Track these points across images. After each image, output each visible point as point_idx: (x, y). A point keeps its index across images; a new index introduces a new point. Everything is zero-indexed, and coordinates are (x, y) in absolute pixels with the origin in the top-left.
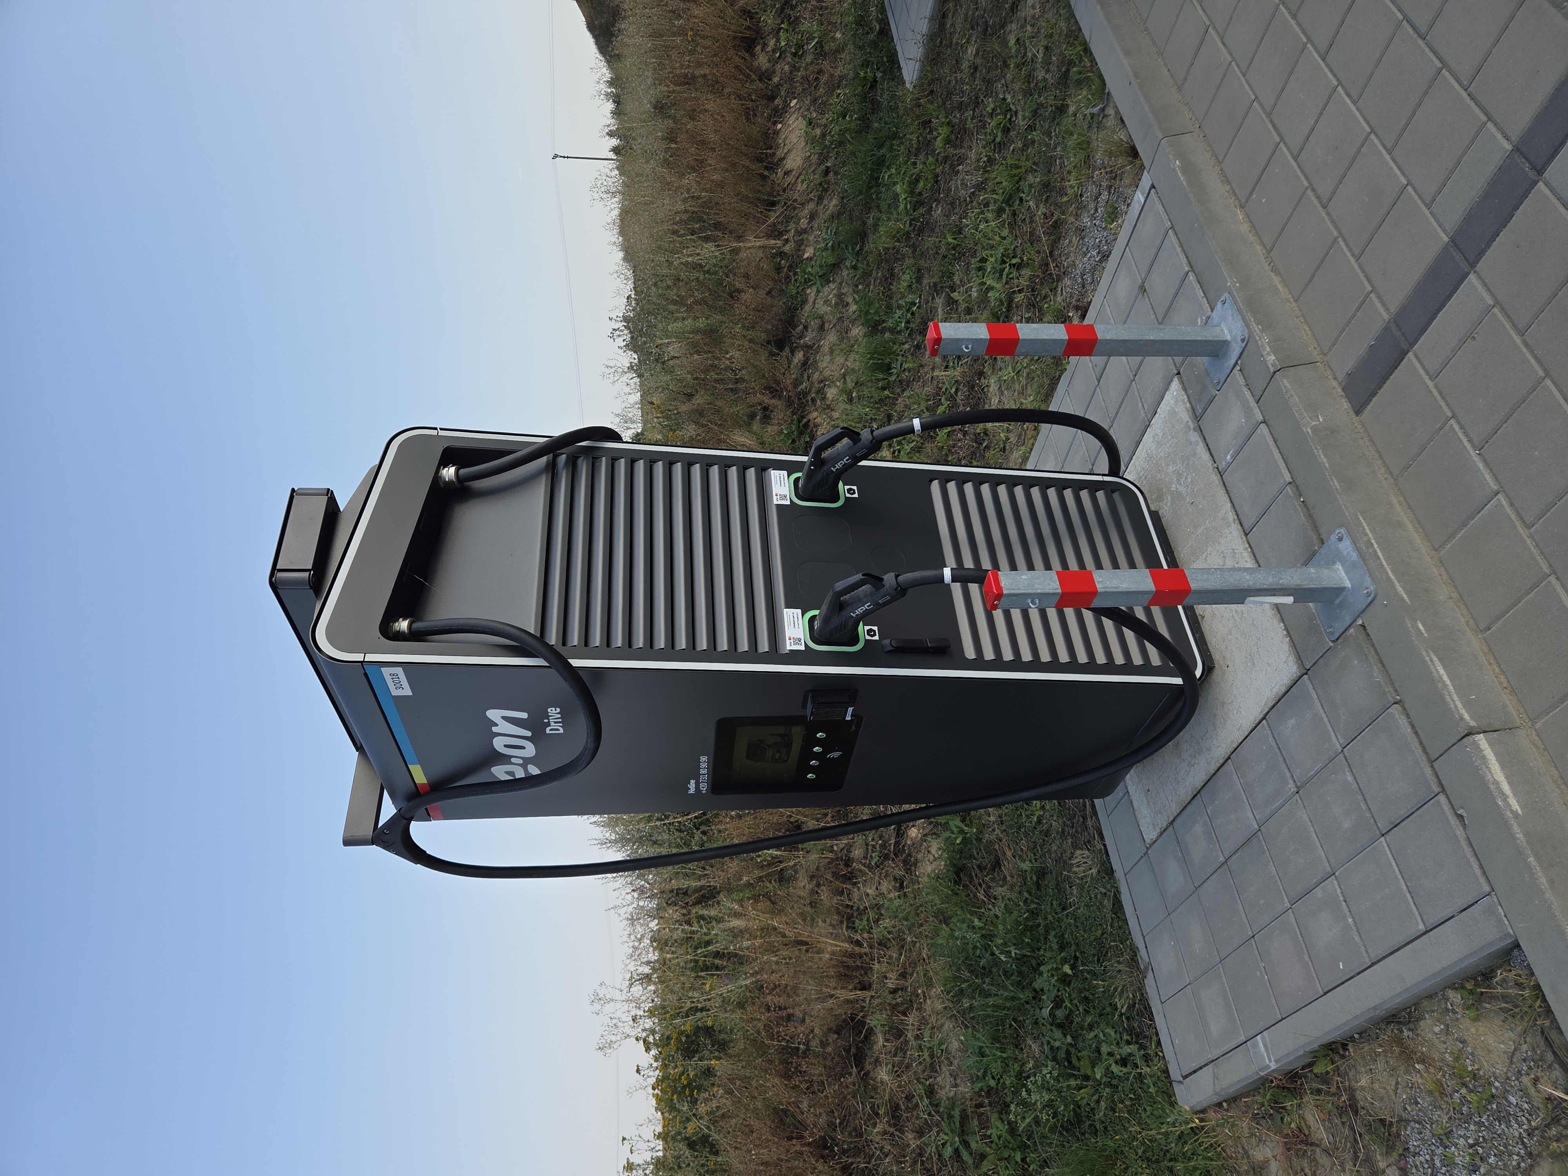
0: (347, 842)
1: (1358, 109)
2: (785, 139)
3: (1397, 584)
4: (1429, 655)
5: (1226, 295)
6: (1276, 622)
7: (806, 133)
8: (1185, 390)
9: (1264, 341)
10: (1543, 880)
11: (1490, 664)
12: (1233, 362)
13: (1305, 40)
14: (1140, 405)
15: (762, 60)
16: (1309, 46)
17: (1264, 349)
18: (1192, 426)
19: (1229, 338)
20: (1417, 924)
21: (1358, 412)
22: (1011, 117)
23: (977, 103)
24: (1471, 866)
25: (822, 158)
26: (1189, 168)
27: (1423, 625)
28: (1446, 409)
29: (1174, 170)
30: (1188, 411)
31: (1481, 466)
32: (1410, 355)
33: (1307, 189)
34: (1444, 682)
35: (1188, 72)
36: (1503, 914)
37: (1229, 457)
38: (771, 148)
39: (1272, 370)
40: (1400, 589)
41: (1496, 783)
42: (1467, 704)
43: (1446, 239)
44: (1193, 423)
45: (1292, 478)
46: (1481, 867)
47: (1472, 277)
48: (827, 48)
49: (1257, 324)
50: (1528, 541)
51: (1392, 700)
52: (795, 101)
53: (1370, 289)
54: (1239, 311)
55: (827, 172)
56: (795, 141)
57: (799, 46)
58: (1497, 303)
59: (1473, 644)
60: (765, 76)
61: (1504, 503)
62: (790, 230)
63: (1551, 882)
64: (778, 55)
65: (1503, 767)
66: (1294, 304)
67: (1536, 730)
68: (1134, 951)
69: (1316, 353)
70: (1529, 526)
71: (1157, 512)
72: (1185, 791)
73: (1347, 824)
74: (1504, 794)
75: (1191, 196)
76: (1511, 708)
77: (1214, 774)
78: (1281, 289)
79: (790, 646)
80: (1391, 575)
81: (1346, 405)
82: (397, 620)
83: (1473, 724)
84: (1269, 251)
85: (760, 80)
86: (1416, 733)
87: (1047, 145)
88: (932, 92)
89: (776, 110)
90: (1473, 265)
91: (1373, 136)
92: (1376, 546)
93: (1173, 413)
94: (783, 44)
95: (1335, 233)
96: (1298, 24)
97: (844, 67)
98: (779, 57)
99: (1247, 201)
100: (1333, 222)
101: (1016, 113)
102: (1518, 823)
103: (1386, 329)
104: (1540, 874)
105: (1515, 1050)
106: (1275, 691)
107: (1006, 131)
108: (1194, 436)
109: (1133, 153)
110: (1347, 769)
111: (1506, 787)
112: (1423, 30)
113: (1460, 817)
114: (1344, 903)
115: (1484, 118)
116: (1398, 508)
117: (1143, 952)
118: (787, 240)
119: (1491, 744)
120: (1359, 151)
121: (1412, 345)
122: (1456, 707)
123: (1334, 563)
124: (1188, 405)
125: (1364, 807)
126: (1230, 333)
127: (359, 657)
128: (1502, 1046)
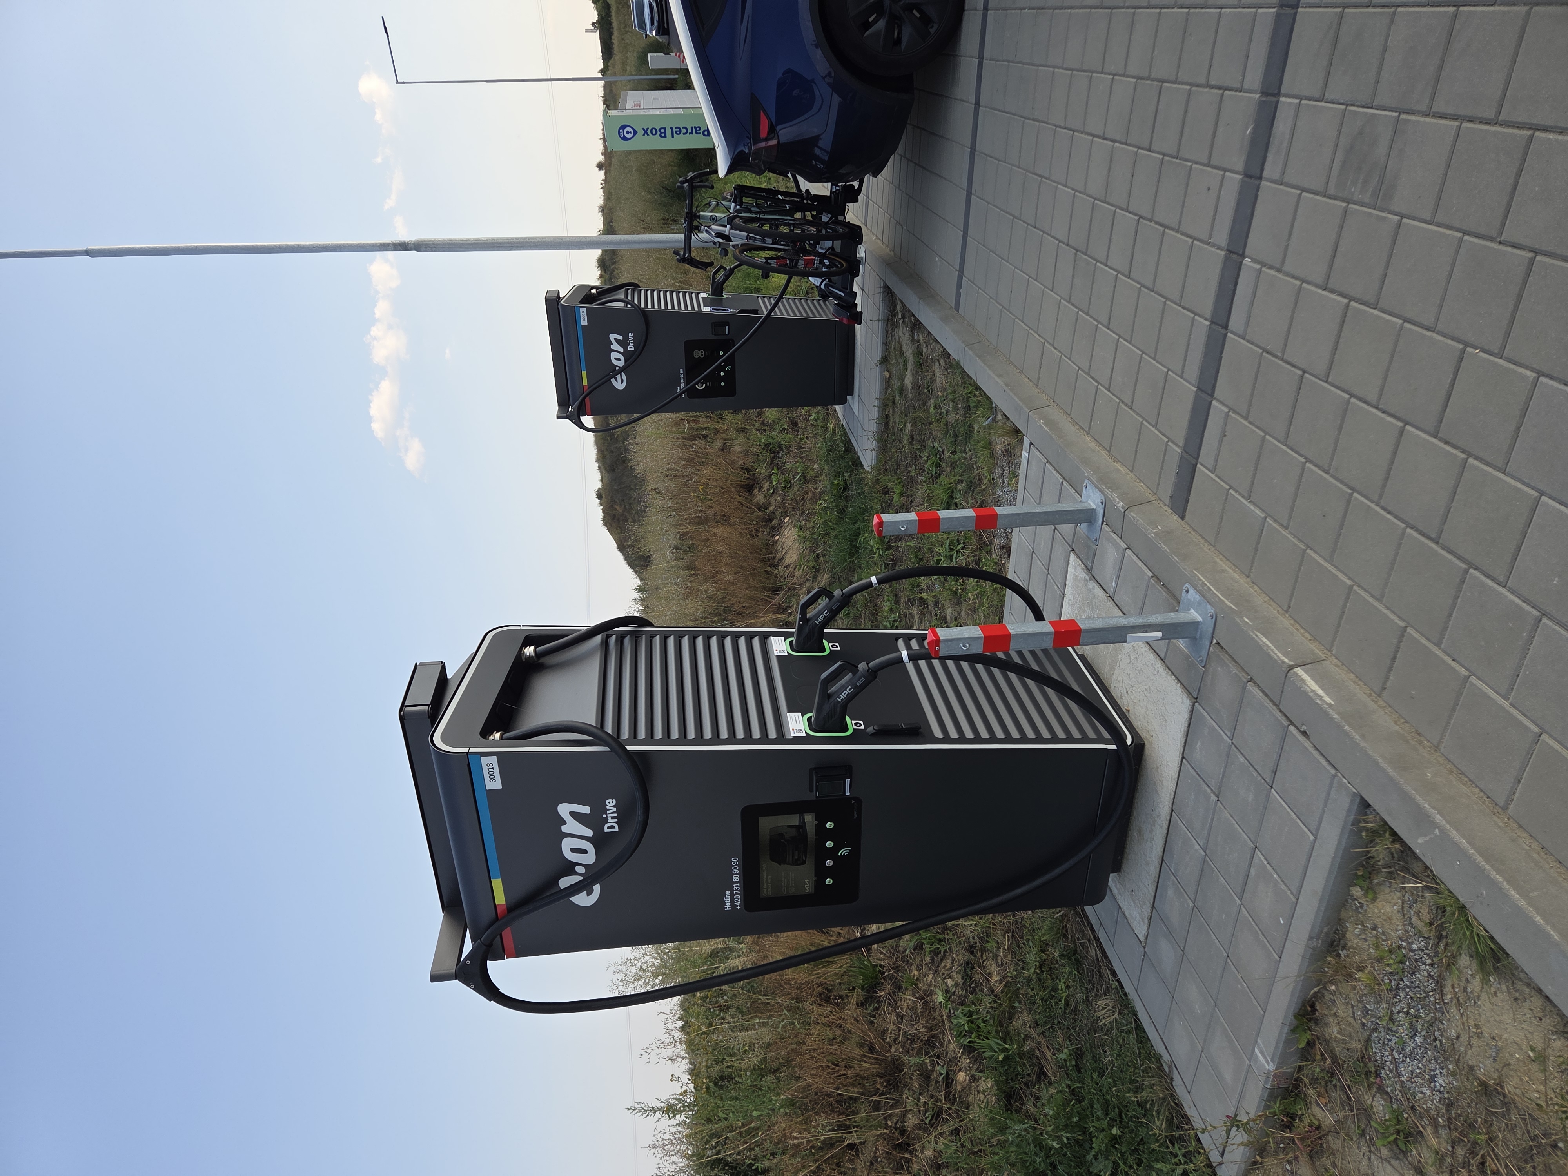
0: (434, 978)
1: (1133, 345)
2: (782, 545)
3: (1226, 601)
4: (1254, 633)
5: (1086, 481)
6: (1169, 678)
7: (799, 536)
8: (1079, 558)
9: (1115, 497)
10: (1357, 737)
11: (1298, 630)
12: (1100, 521)
13: (1096, 323)
14: (1056, 587)
15: (760, 498)
16: (1099, 325)
17: (1115, 501)
18: (1087, 578)
19: (1095, 507)
20: (1309, 838)
21: (1183, 518)
22: (940, 456)
23: (916, 458)
24: (1320, 763)
25: (813, 549)
26: (1049, 422)
27: (1248, 619)
28: (1225, 485)
29: (1041, 426)
30: (1083, 569)
31: (1252, 508)
32: (1198, 465)
33: (1119, 403)
34: (1267, 645)
35: (1039, 373)
36: (1346, 782)
37: (1114, 583)
38: (771, 554)
39: (1123, 511)
40: (1228, 603)
41: (1313, 691)
42: (1286, 654)
43: (1195, 389)
44: (1088, 575)
45: (1153, 573)
46: (1327, 760)
47: (1214, 402)
48: (808, 477)
49: (1108, 489)
50: (1289, 536)
51: (1245, 680)
52: (788, 518)
53: (1167, 440)
54: (1097, 487)
55: (818, 556)
56: (790, 544)
57: (788, 482)
58: (1230, 409)
59: (1285, 622)
60: (762, 508)
61: (1270, 522)
62: (793, 606)
63: (1363, 736)
64: (771, 491)
65: (1316, 682)
66: (1131, 474)
67: (1334, 656)
68: (1158, 1058)
69: (1150, 496)
70: (1286, 528)
71: (1083, 655)
72: (1153, 869)
73: (1251, 798)
74: (1319, 696)
75: (1053, 435)
76: (1317, 651)
77: (1167, 834)
78: (1122, 469)
79: (793, 734)
80: (1221, 597)
81: (1175, 517)
82: (492, 733)
83: (1291, 663)
84: (1109, 451)
85: (759, 509)
86: (1266, 695)
87: (965, 459)
88: (886, 470)
89: (773, 528)
90: (1212, 395)
91: (1144, 355)
92: (1208, 584)
93: (1076, 577)
94: (774, 483)
95: (1141, 420)
96: (1091, 317)
97: (824, 484)
98: (773, 493)
99: (1089, 428)
100: (1138, 414)
101: (943, 452)
102: (1333, 709)
103: (1182, 458)
104: (1354, 734)
105: (1403, 903)
106: (1182, 730)
107: (938, 466)
108: (1092, 584)
109: (1017, 431)
110: (1238, 754)
111: (1320, 692)
112: (1151, 286)
113: (1304, 733)
114: (1268, 865)
115: (1192, 315)
116: (1221, 563)
117: (1166, 1057)
118: (791, 614)
119: (1306, 672)
120: (1139, 367)
121: (1197, 459)
122: (1278, 656)
123: (1189, 610)
124: (1083, 566)
125: (1255, 774)
126: (1094, 503)
127: (466, 750)
128: (1395, 907)
